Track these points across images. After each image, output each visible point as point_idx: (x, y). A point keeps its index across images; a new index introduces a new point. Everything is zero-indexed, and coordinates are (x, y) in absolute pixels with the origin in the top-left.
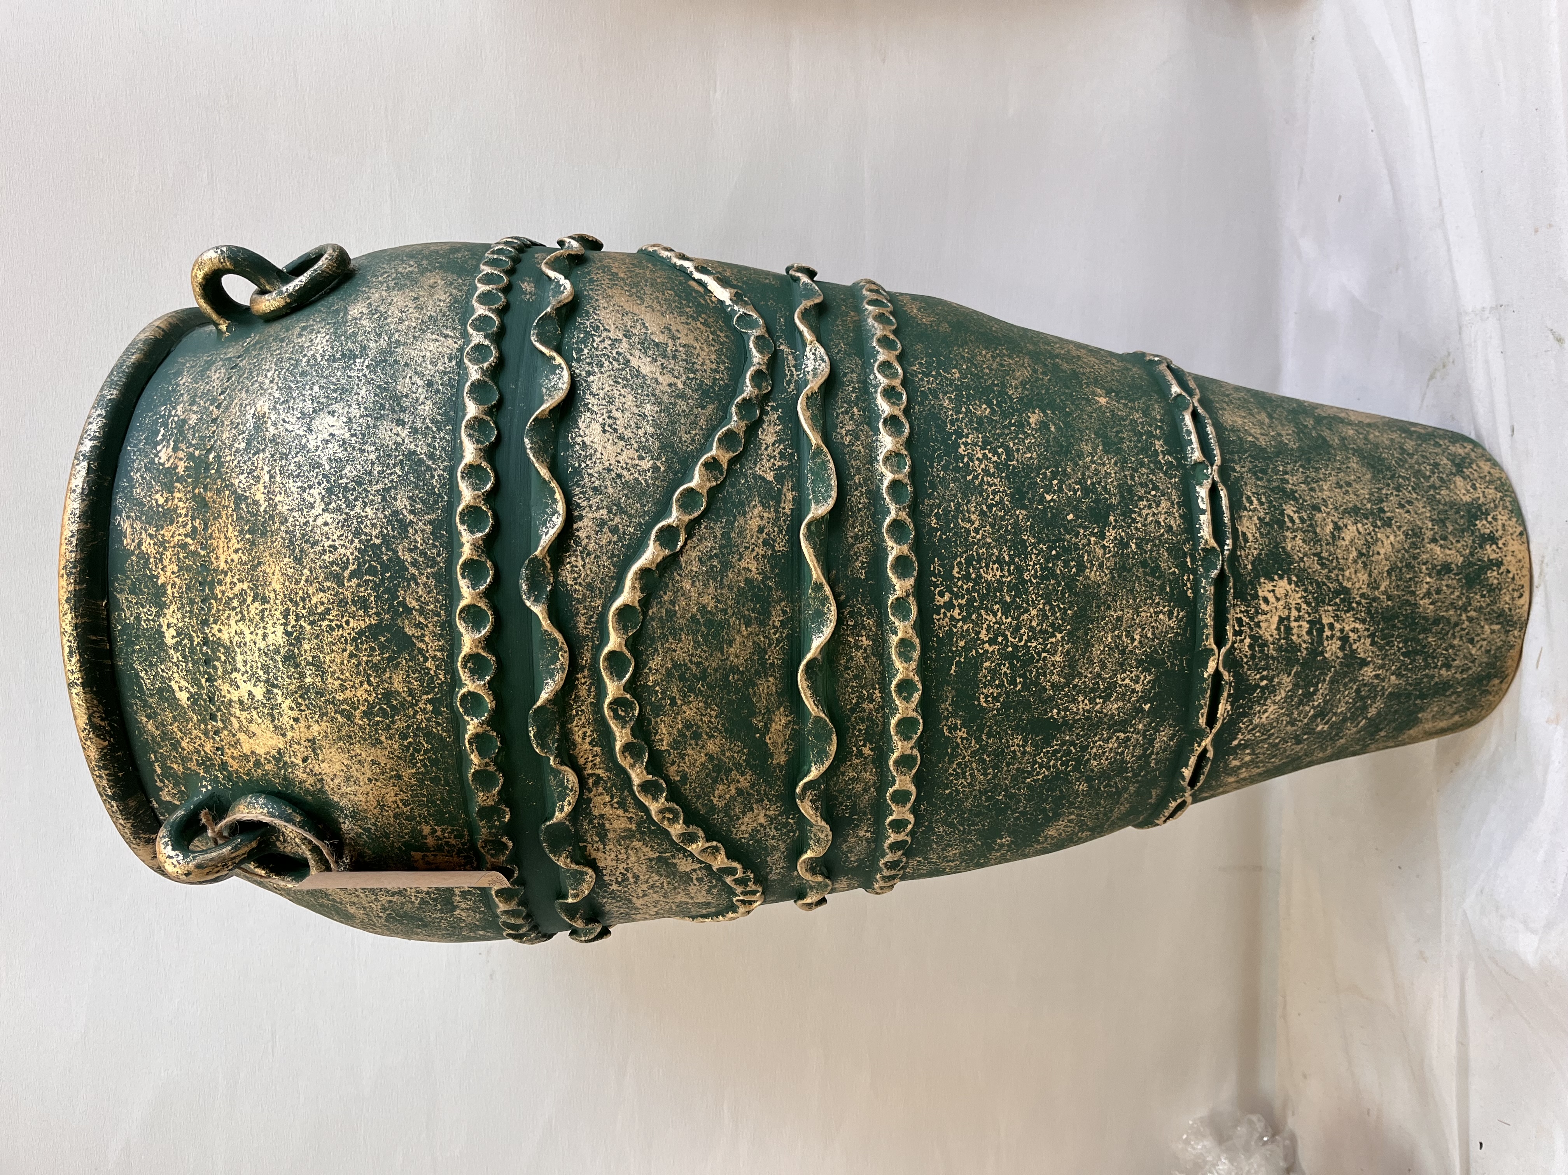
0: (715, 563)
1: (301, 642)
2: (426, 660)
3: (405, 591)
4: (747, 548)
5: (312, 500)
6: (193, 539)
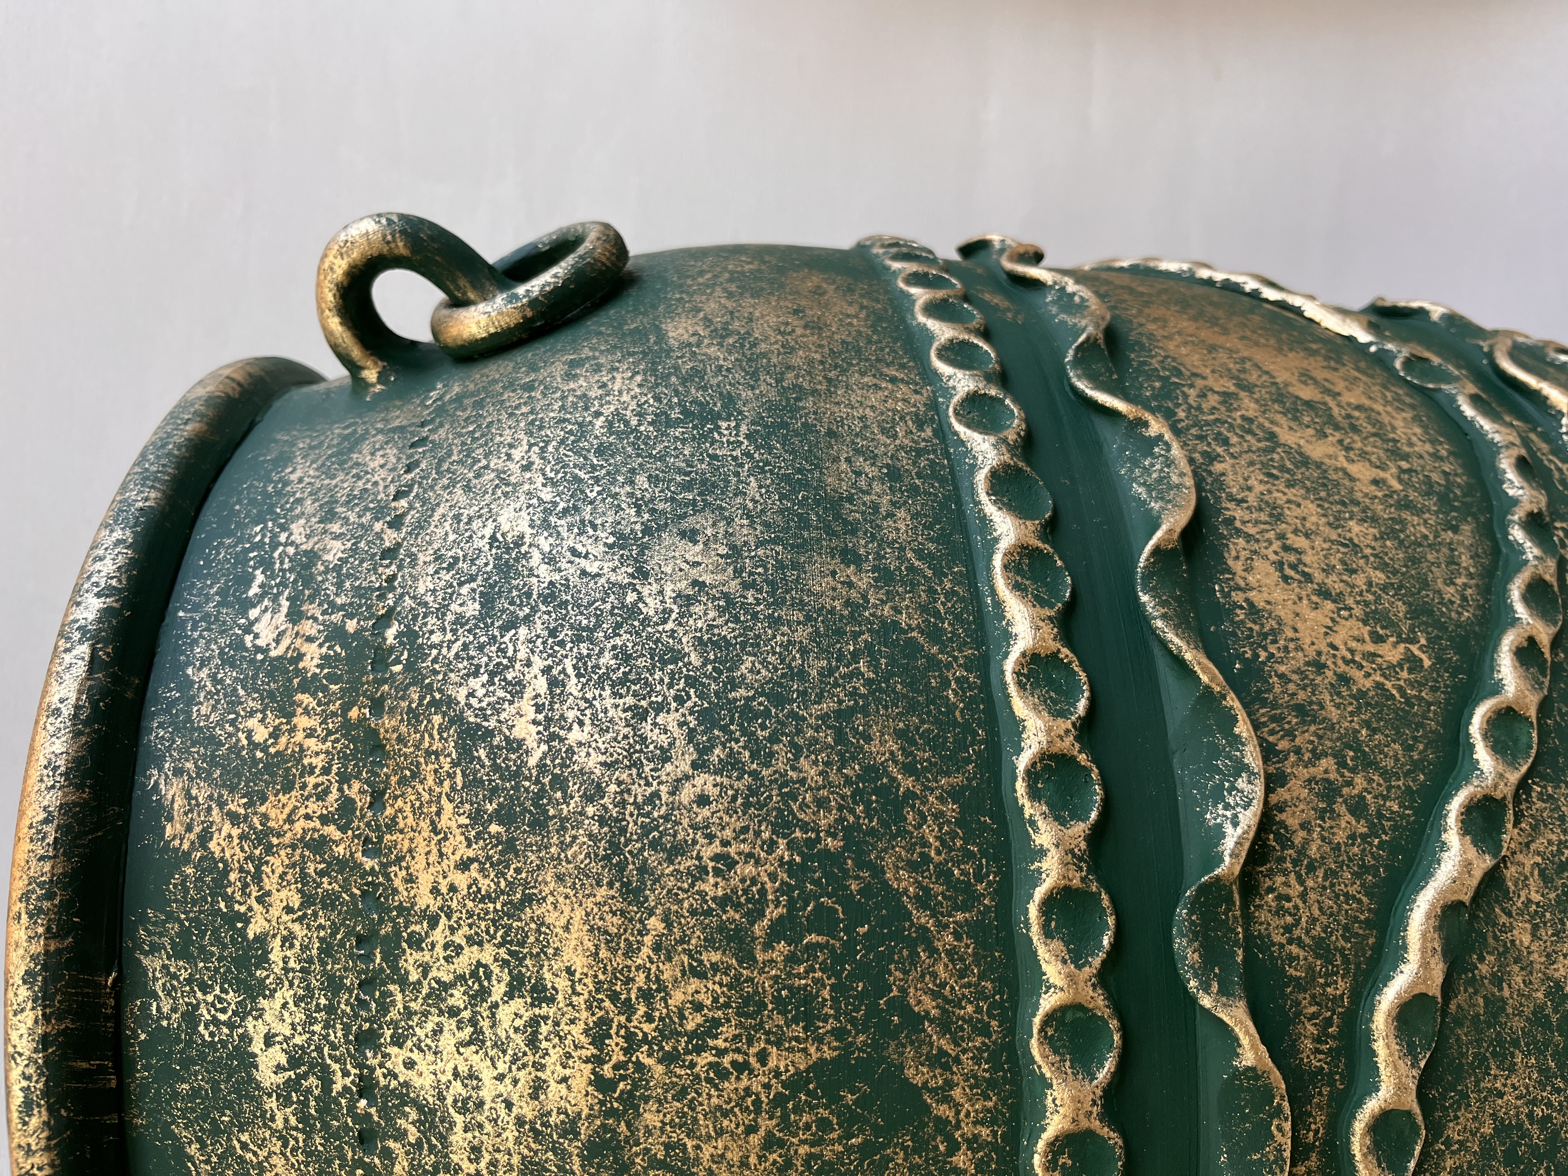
1: (636, 1108)
2: (954, 1147)
3: (906, 972)
5: (664, 741)
6: (343, 829)
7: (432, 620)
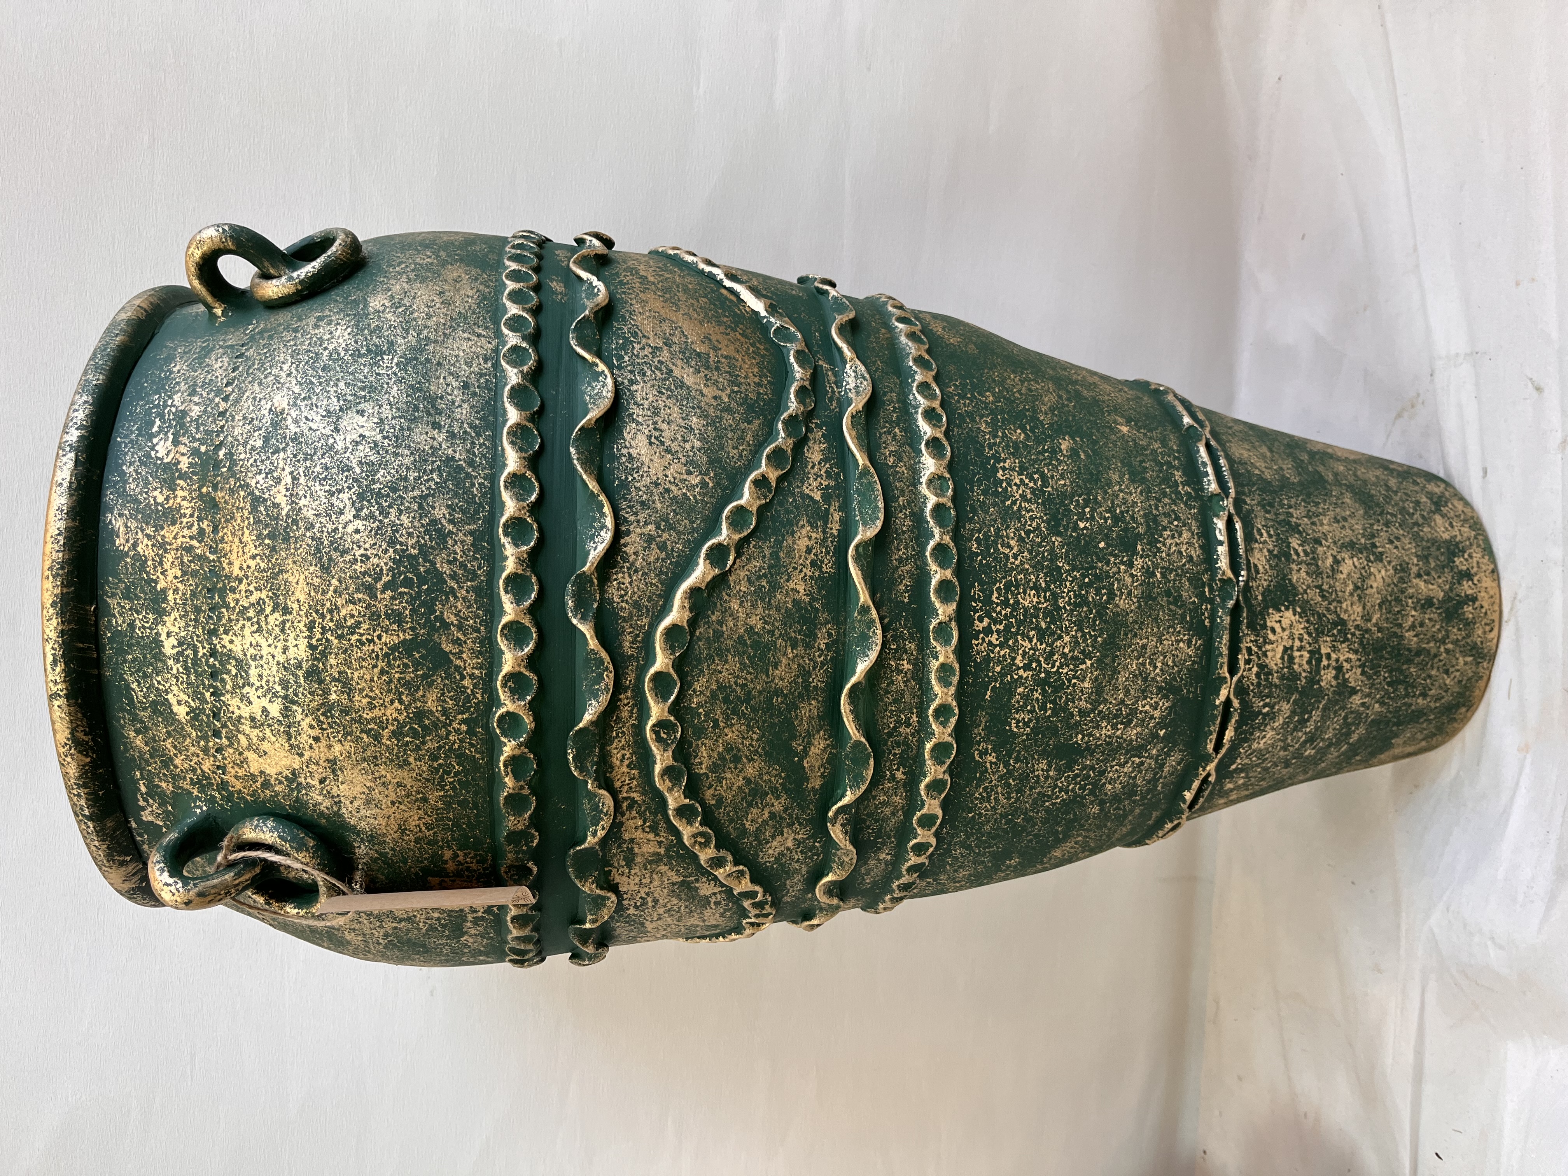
0: (764, 583)
1: (326, 657)
2: (463, 678)
3: (443, 605)
4: (795, 569)
5: (341, 506)
6: (200, 542)
7: (240, 448)
